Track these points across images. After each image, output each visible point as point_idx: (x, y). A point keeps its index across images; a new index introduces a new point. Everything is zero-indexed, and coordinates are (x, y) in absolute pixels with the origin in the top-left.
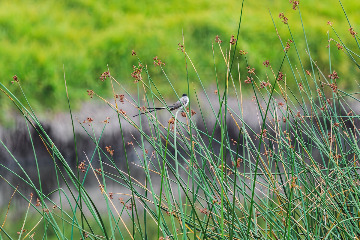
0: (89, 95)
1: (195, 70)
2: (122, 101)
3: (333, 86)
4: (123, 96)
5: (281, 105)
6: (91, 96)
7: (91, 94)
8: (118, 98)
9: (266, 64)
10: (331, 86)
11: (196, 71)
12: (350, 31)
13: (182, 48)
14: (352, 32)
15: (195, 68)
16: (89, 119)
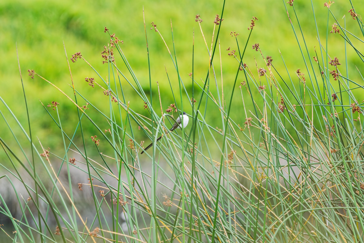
0: (29, 75)
1: (169, 51)
2: (92, 85)
3: (333, 73)
4: (93, 79)
5: (262, 89)
6: (32, 76)
7: (32, 74)
8: (88, 81)
9: (255, 47)
10: (332, 74)
11: (170, 53)
12: (350, 12)
13: (156, 27)
14: (352, 14)
15: (168, 49)
16: (54, 103)
